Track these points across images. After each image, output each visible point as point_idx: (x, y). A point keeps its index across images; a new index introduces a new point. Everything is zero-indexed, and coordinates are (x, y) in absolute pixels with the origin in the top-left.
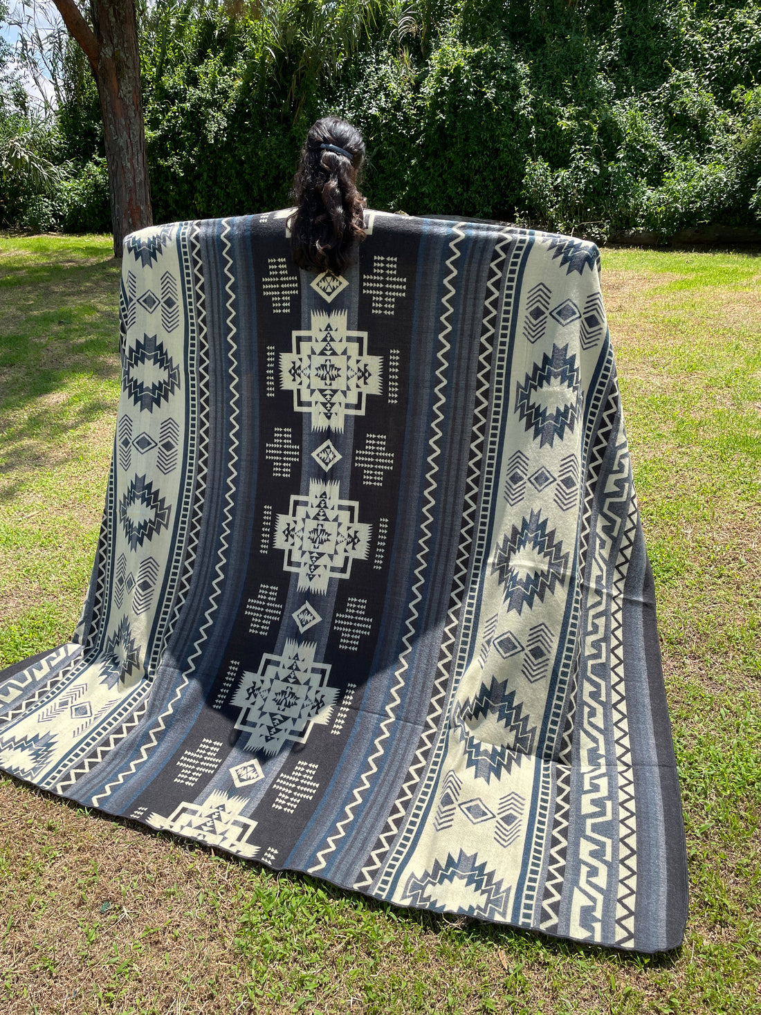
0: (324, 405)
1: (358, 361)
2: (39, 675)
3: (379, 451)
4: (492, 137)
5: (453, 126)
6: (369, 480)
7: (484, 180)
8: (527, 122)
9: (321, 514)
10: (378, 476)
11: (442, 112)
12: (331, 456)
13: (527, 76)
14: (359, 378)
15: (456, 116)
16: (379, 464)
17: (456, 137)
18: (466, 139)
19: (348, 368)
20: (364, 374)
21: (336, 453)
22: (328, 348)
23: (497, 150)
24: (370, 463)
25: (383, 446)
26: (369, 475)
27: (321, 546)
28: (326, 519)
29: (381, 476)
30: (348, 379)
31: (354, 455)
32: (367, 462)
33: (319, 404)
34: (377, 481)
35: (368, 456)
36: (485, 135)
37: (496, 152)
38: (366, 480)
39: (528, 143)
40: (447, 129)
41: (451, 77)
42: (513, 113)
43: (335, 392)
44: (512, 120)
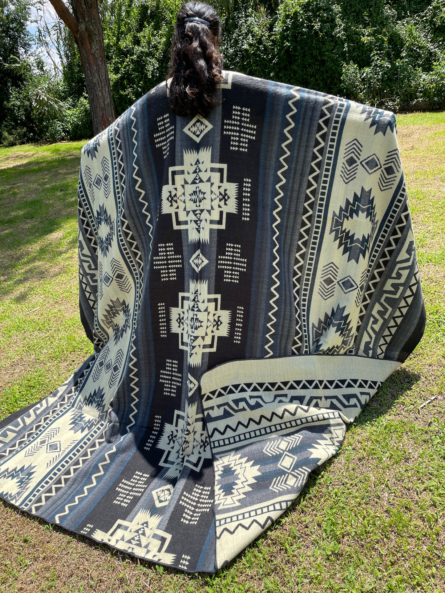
0: (196, 222)
1: (219, 187)
2: (28, 421)
3: (236, 257)
4: (320, 53)
5: (295, 49)
6: (228, 278)
7: (317, 80)
8: (342, 41)
9: (196, 306)
10: (235, 275)
11: (288, 41)
12: (200, 261)
13: (340, 12)
14: (220, 200)
15: (297, 43)
16: (236, 266)
17: (297, 56)
18: (304, 56)
19: (212, 192)
20: (224, 197)
21: (204, 259)
22: (198, 178)
23: (324, 61)
24: (229, 265)
25: (238, 253)
26: (228, 274)
27: (196, 331)
28: (199, 311)
29: (237, 275)
30: (212, 200)
31: (218, 259)
32: (227, 265)
33: (193, 222)
34: (235, 279)
35: (227, 260)
36: (316, 52)
37: (323, 62)
38: (226, 278)
39: (344, 54)
40: (291, 51)
41: (291, 19)
42: (332, 37)
43: (202, 211)
44: (332, 41)
